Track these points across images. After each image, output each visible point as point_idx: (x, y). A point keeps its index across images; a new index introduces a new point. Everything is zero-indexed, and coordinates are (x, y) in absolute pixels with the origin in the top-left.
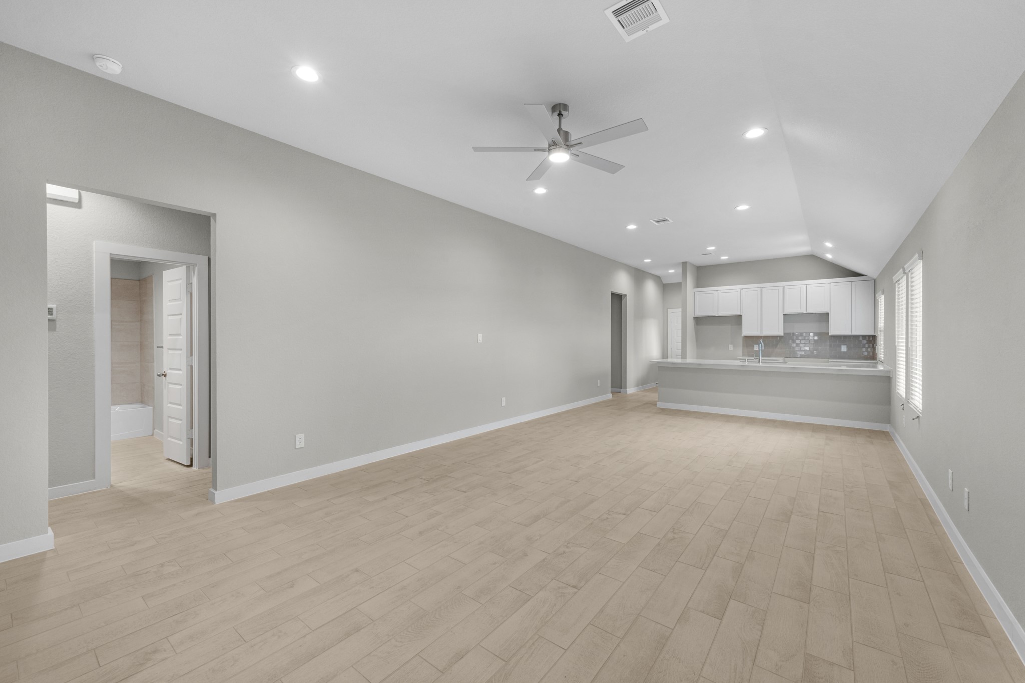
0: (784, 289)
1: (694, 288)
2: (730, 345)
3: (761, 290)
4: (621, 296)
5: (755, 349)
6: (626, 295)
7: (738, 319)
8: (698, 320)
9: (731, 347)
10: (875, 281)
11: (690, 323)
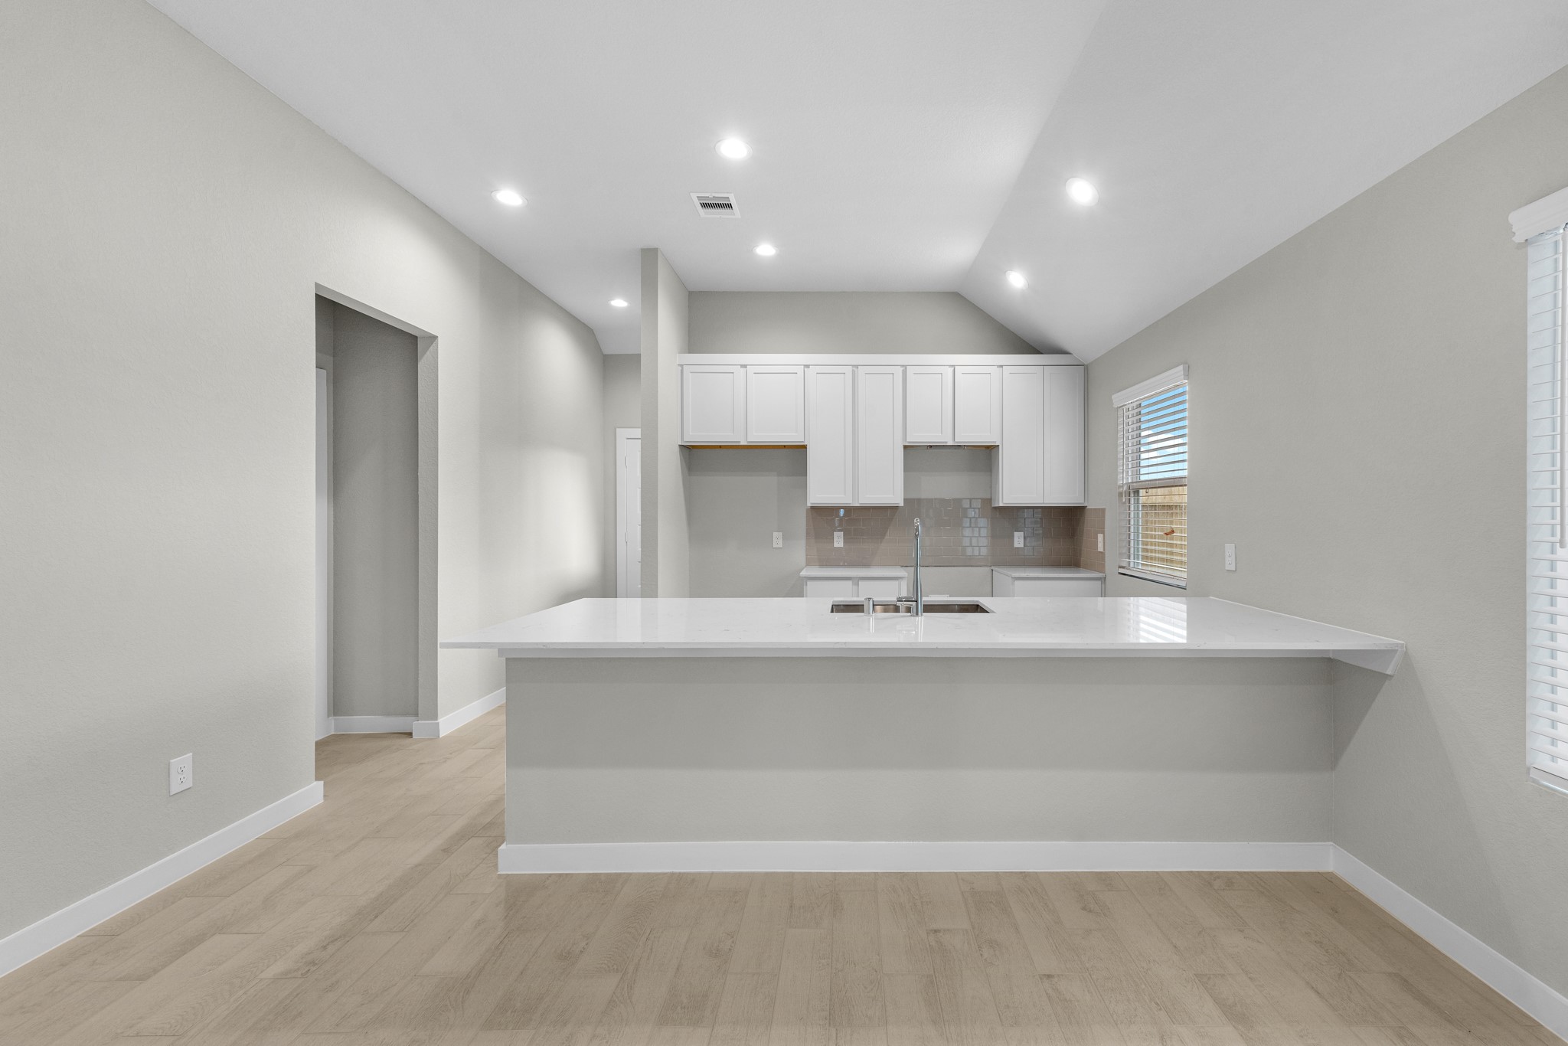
0: (905, 373)
1: (682, 352)
2: (775, 534)
3: (853, 372)
4: (415, 338)
5: (836, 545)
6: (435, 338)
7: (795, 455)
8: (694, 455)
9: (778, 540)
10: (1086, 368)
11: (670, 463)
